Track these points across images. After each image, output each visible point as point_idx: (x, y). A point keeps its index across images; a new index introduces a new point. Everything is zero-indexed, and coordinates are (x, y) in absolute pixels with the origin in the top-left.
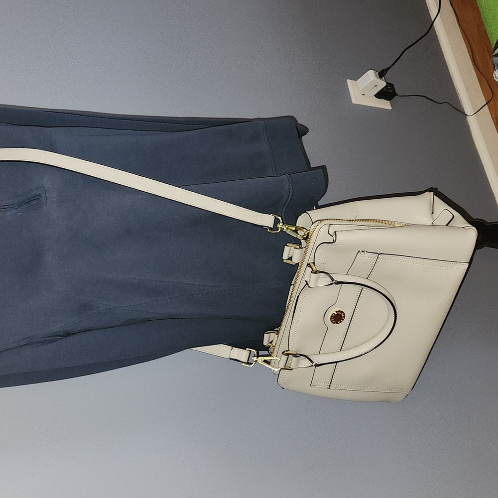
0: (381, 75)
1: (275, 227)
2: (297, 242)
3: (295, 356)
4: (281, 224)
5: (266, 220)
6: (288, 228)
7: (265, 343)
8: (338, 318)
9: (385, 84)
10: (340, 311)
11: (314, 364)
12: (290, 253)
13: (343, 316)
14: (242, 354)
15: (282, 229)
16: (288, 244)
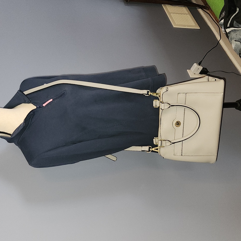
0: (199, 64)
1: (148, 94)
2: (157, 98)
3: (164, 140)
4: (150, 93)
5: (144, 92)
6: (153, 94)
7: (155, 143)
8: (178, 124)
9: (202, 68)
10: (178, 121)
11: (172, 143)
12: (156, 103)
13: (180, 123)
14: (146, 148)
15: (151, 94)
16: (154, 100)
